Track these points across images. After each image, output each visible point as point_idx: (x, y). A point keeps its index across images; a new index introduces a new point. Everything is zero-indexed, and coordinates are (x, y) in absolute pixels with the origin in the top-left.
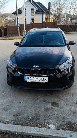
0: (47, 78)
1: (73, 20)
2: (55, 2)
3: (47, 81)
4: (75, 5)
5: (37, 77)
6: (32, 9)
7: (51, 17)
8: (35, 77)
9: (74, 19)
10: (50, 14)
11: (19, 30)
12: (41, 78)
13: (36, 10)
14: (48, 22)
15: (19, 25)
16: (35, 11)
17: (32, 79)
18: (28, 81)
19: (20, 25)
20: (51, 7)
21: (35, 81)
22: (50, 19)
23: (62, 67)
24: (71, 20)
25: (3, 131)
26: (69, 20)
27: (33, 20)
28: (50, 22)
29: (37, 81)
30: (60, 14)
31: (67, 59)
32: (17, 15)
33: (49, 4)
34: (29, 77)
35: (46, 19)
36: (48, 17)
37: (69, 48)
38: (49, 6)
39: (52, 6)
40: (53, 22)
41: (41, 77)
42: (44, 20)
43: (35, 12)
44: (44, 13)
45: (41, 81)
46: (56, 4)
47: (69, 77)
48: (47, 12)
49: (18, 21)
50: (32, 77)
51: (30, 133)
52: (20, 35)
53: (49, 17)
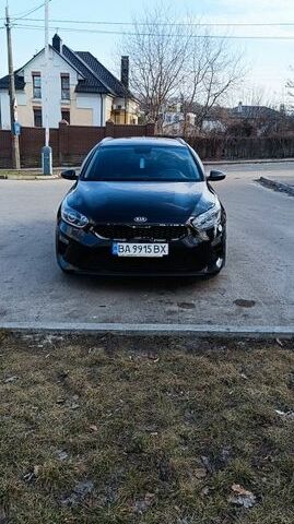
0: (167, 245)
1: (206, 124)
2: (143, 59)
3: (167, 253)
4: (210, 74)
5: (143, 245)
6: (65, 78)
7: (132, 107)
8: (137, 245)
9: (208, 119)
10: (129, 96)
11: (17, 146)
12: (152, 248)
13: (79, 81)
14: (122, 123)
15: (17, 129)
16: (73, 82)
17: (132, 250)
18: (120, 254)
19: (21, 128)
20: (130, 73)
21: (138, 254)
22: (129, 115)
23: (199, 221)
24: (199, 122)
25: (92, 333)
26: (192, 122)
27: (66, 114)
28: (129, 123)
29: (143, 254)
30: (162, 98)
31: (210, 206)
32: (10, 94)
33: (125, 62)
34: (125, 245)
35: (115, 113)
36: (120, 107)
37: (209, 188)
38: (125, 70)
39: (135, 73)
40: (137, 123)
41: (153, 245)
42: (107, 116)
43: (73, 88)
44: (107, 92)
45: (152, 254)
46: (147, 66)
47: (216, 247)
48: (117, 88)
49: (16, 113)
50: (131, 245)
51: (149, 331)
52: (21, 164)
53: (123, 108)
